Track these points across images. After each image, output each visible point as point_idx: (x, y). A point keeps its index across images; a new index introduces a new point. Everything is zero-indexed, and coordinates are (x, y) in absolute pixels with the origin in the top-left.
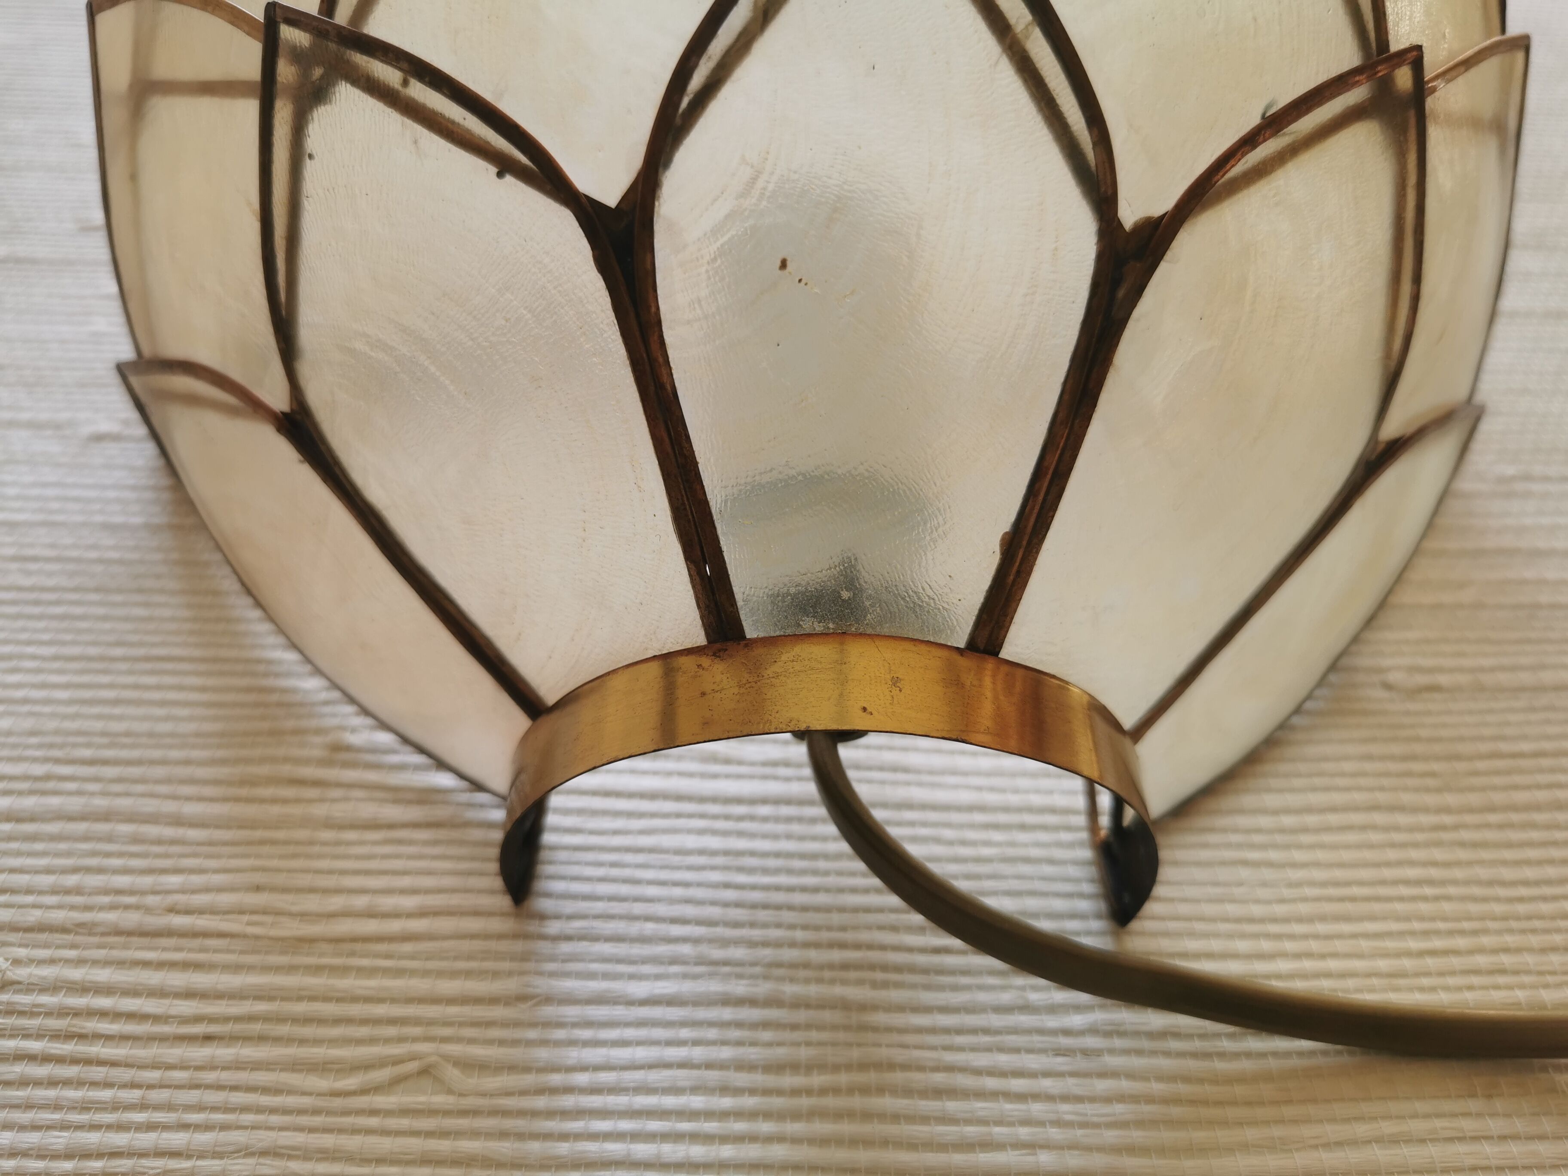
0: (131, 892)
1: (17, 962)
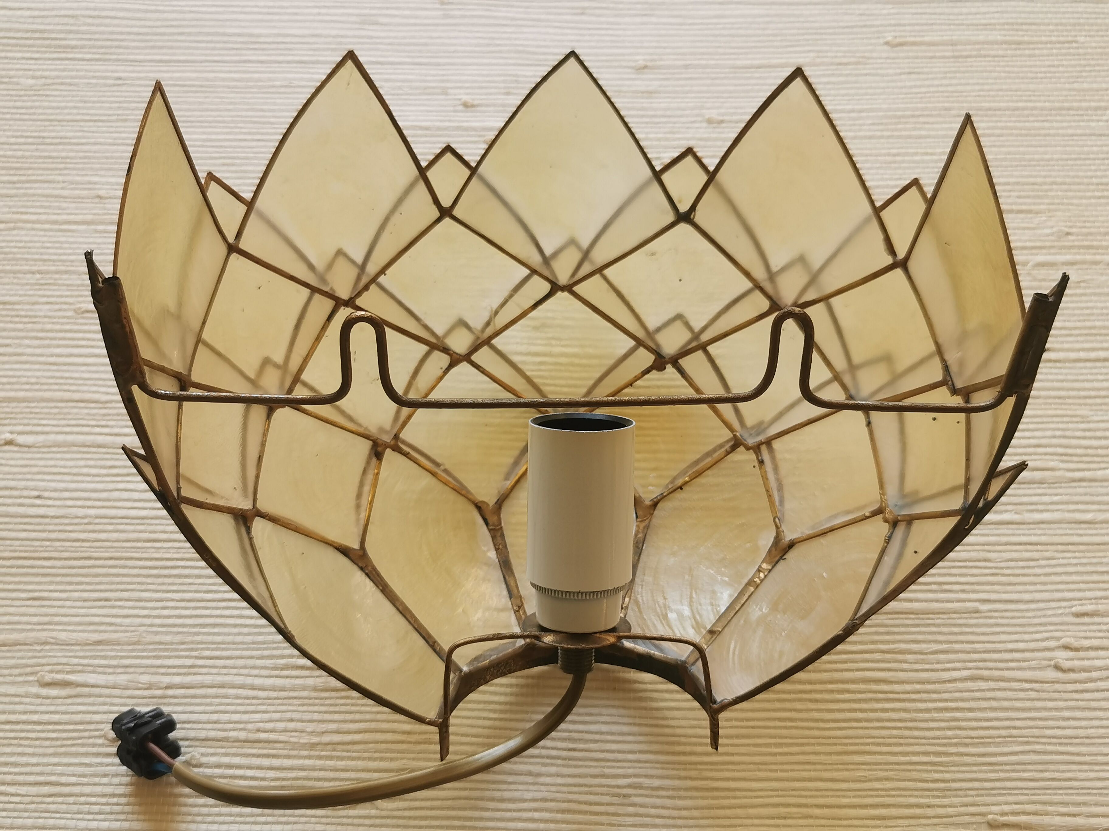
0: (240, 722)
1: (203, 755)
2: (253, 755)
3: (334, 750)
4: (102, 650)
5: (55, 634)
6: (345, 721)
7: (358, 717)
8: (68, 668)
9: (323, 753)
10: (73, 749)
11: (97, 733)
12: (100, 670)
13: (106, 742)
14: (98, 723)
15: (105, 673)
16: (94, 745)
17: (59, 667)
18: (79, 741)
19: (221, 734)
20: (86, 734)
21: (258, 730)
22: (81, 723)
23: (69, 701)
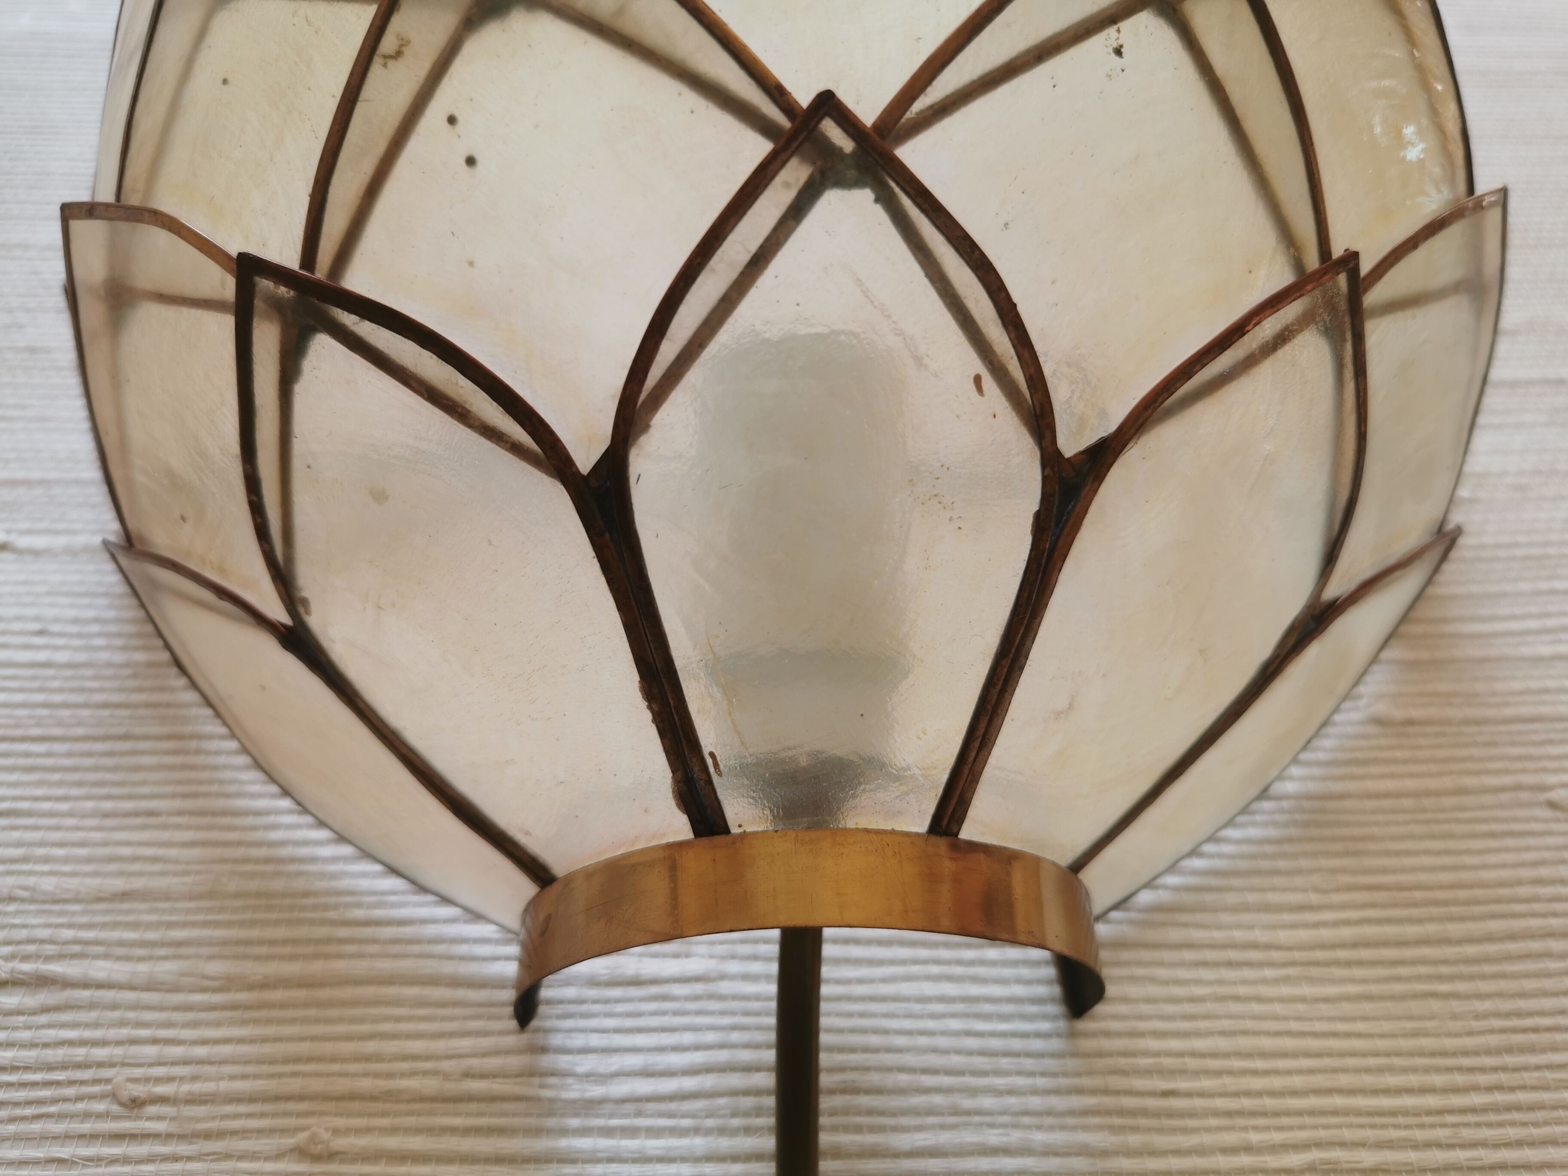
2: (452, 1131)
3: (639, 1114)
4: (129, 912)
5: (31, 881)
6: (661, 1049)
7: (688, 1038)
8: (50, 949)
9: (615, 1122)
10: (36, 1127)
11: (97, 1089)
12: (121, 951)
13: (115, 1108)
14: (100, 1065)
15: (128, 958)
16: (87, 1115)
17: (31, 948)
18: (53, 1109)
19: (383, 1084)
20: (71, 1091)
21: (467, 1075)
22: (63, 1066)
23: (43, 1019)
